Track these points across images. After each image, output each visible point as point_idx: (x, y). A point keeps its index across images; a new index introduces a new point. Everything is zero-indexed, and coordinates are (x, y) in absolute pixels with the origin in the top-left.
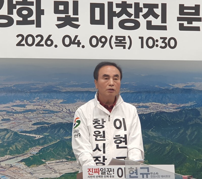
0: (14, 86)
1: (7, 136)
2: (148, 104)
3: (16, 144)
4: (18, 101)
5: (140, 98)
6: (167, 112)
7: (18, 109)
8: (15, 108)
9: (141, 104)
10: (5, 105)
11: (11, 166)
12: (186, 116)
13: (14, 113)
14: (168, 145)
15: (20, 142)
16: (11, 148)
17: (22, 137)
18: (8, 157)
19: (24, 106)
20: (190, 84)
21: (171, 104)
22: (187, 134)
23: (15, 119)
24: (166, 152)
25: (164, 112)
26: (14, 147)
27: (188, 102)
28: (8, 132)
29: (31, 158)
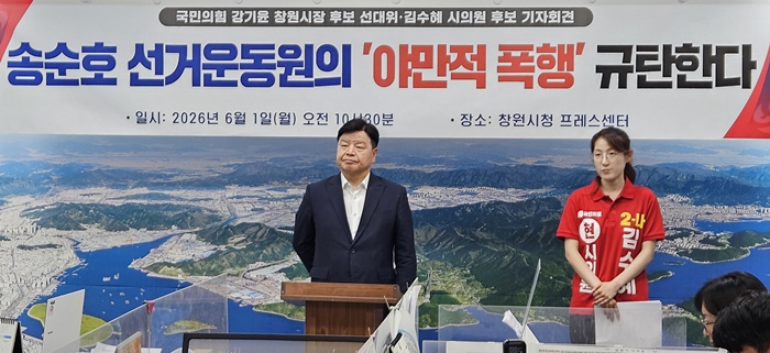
0: (270, 160)
1: (260, 234)
2: (475, 190)
3: (272, 245)
4: (276, 183)
5: (463, 179)
6: (506, 203)
7: (277, 194)
8: (272, 193)
9: (464, 190)
10: (258, 189)
11: (265, 279)
12: (538, 208)
13: (270, 200)
14: (507, 253)
15: (278, 242)
16: (265, 251)
17: (282, 235)
18: (260, 264)
19: (285, 190)
20: (545, 158)
21: (513, 190)
22: (538, 237)
23: (271, 209)
24: (504, 265)
25: (502, 202)
26: (270, 249)
27: (541, 187)
28: (261, 229)
29: (295, 268)
